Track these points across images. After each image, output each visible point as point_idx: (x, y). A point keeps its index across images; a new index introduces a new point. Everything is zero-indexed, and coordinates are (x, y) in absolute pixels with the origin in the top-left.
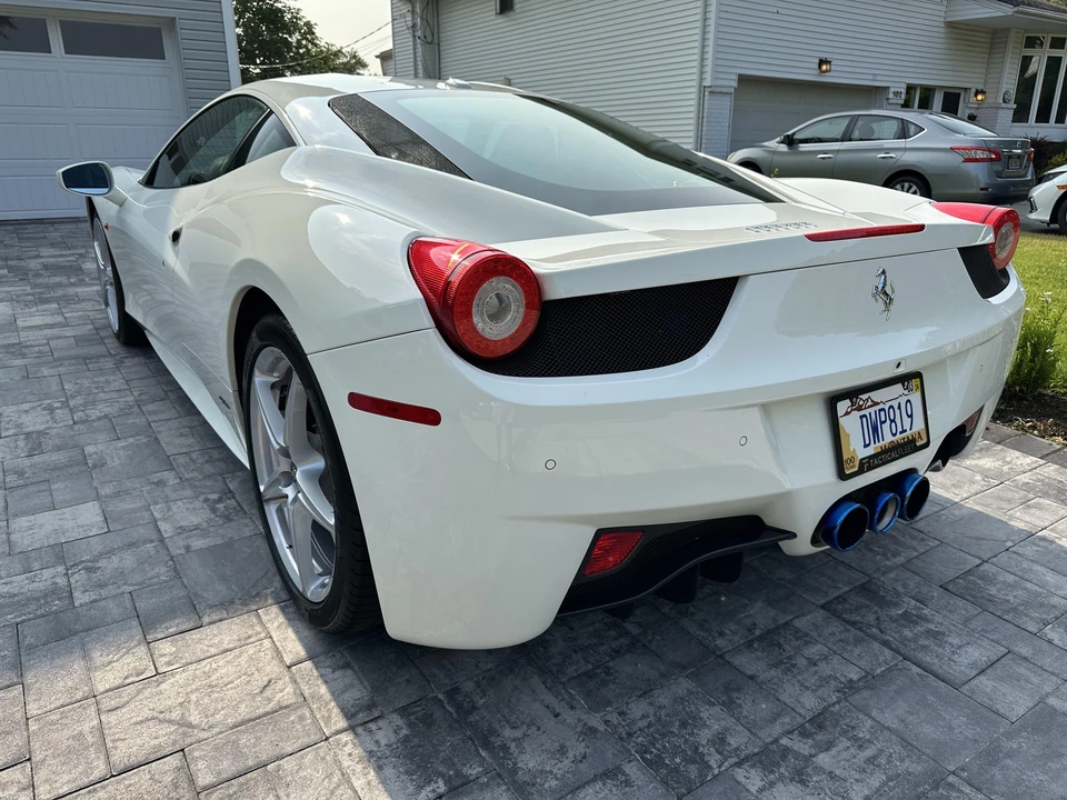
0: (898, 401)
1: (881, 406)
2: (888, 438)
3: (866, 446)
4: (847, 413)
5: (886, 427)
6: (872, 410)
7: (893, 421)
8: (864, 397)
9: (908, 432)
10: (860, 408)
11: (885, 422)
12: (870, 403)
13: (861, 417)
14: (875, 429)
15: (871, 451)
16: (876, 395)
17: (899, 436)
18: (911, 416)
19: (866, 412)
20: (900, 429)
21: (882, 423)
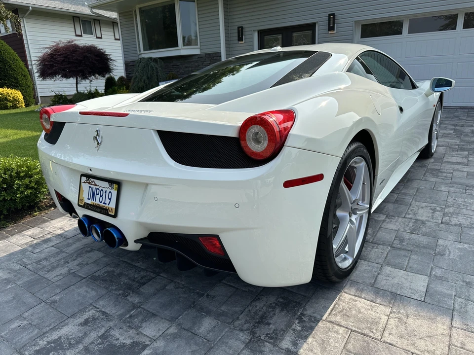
0: (106, 189)
1: (98, 187)
2: (97, 202)
3: (88, 199)
4: (84, 182)
5: (98, 197)
6: (94, 187)
7: (101, 196)
8: (92, 180)
9: (107, 205)
10: (89, 183)
11: (98, 194)
12: (94, 183)
13: (90, 187)
14: (93, 195)
15: (89, 202)
16: (97, 182)
17: (102, 204)
18: (110, 199)
19: (92, 186)
20: (103, 202)
21: (97, 194)
